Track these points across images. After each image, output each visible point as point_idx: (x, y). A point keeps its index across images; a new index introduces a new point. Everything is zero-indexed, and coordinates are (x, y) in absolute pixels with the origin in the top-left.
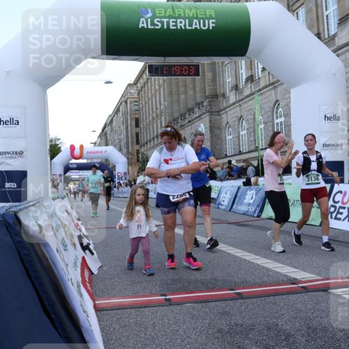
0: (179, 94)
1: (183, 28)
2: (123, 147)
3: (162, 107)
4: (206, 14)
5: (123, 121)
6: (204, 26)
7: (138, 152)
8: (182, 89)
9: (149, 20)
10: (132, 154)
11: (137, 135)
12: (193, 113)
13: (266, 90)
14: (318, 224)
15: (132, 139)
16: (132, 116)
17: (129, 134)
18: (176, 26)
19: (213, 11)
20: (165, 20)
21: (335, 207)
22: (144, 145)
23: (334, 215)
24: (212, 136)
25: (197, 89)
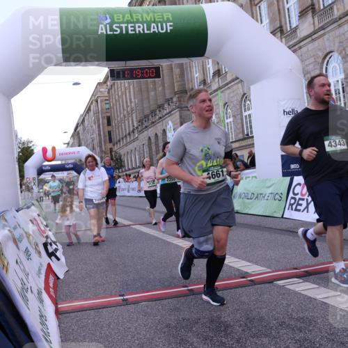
0: (148, 91)
1: (142, 32)
2: (96, 146)
3: (133, 104)
4: (163, 18)
5: (94, 120)
6: (162, 29)
7: (111, 150)
8: (151, 86)
9: (108, 26)
10: (105, 153)
11: (110, 133)
12: (163, 109)
13: (233, 83)
14: (281, 216)
15: (104, 137)
16: (104, 115)
17: (102, 133)
18: (135, 30)
19: (170, 15)
20: (124, 26)
21: (295, 199)
22: (117, 143)
23: (294, 207)
25: (166, 85)
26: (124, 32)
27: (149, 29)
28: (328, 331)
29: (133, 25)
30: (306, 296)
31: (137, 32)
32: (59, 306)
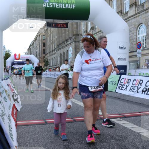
0: (62, 33)
1: (62, 7)
2: (38, 55)
3: (55, 38)
4: (71, 2)
5: (38, 44)
6: (71, 7)
7: (44, 57)
8: (64, 31)
9: (47, 3)
10: (41, 58)
11: (44, 50)
12: (68, 42)
13: (99, 33)
14: (114, 91)
15: (42, 51)
16: (42, 42)
18: (59, 6)
19: (75, 1)
20: (54, 4)
21: (121, 84)
22: (47, 55)
23: (120, 88)
24: (75, 52)
25: (70, 31)
26: (54, 7)
27: (65, 6)
28: (132, 142)
29: (58, 4)
30: (123, 126)
31: (60, 7)
32: (17, 123)
